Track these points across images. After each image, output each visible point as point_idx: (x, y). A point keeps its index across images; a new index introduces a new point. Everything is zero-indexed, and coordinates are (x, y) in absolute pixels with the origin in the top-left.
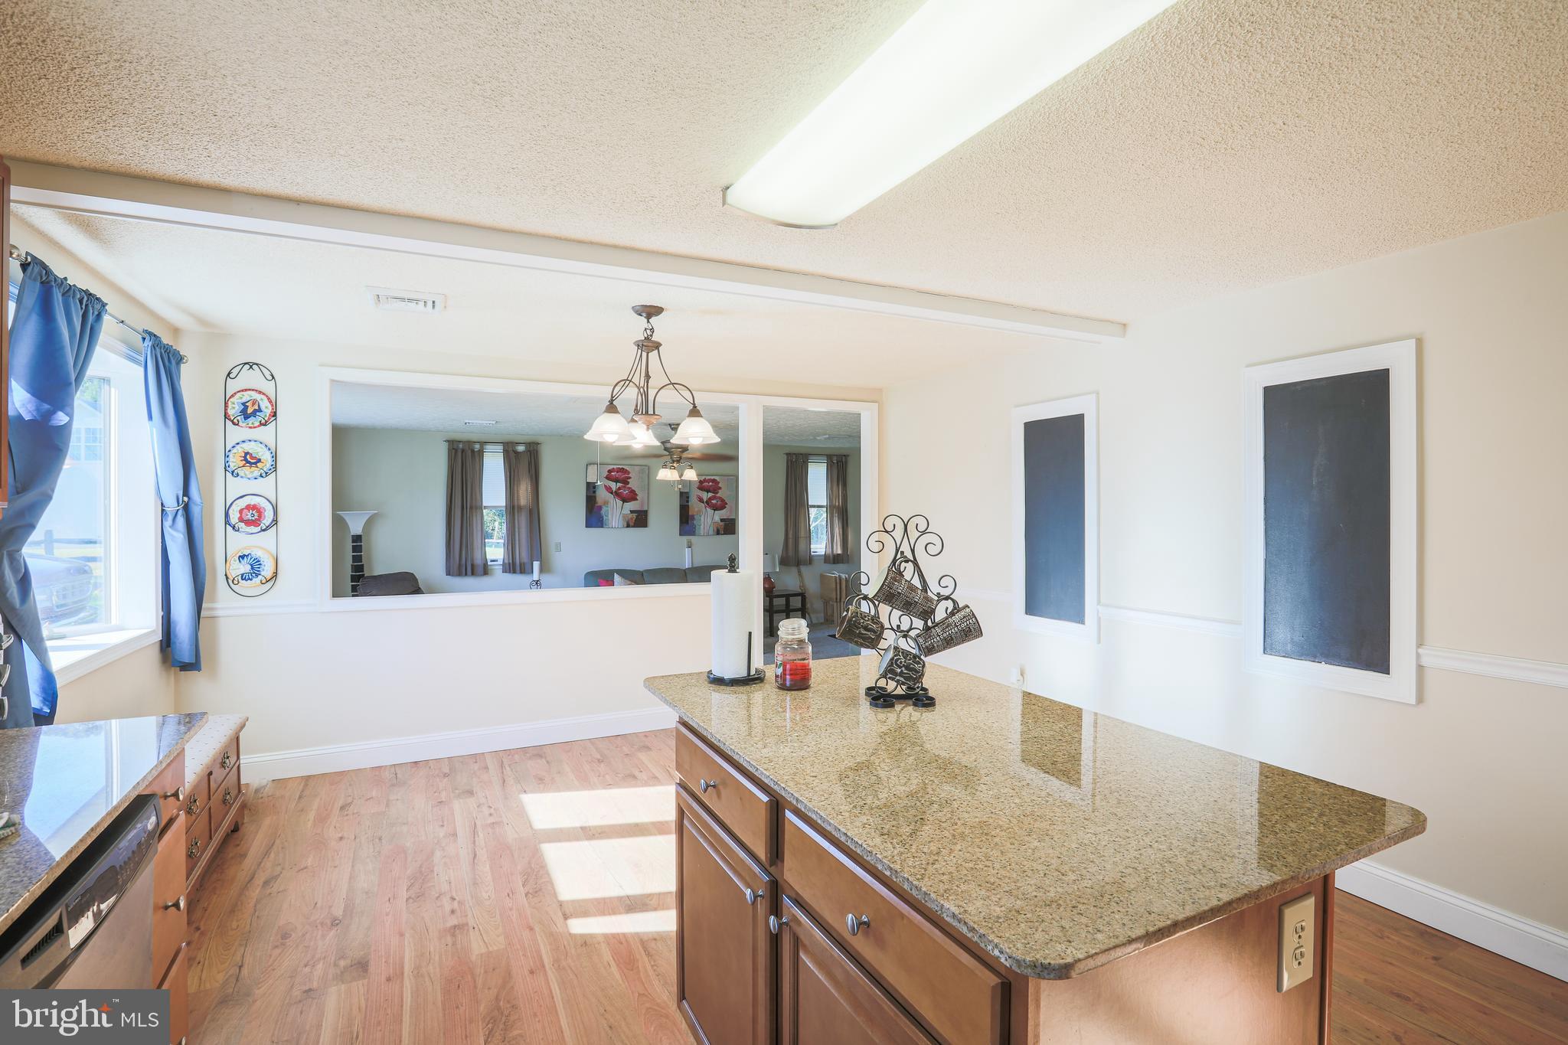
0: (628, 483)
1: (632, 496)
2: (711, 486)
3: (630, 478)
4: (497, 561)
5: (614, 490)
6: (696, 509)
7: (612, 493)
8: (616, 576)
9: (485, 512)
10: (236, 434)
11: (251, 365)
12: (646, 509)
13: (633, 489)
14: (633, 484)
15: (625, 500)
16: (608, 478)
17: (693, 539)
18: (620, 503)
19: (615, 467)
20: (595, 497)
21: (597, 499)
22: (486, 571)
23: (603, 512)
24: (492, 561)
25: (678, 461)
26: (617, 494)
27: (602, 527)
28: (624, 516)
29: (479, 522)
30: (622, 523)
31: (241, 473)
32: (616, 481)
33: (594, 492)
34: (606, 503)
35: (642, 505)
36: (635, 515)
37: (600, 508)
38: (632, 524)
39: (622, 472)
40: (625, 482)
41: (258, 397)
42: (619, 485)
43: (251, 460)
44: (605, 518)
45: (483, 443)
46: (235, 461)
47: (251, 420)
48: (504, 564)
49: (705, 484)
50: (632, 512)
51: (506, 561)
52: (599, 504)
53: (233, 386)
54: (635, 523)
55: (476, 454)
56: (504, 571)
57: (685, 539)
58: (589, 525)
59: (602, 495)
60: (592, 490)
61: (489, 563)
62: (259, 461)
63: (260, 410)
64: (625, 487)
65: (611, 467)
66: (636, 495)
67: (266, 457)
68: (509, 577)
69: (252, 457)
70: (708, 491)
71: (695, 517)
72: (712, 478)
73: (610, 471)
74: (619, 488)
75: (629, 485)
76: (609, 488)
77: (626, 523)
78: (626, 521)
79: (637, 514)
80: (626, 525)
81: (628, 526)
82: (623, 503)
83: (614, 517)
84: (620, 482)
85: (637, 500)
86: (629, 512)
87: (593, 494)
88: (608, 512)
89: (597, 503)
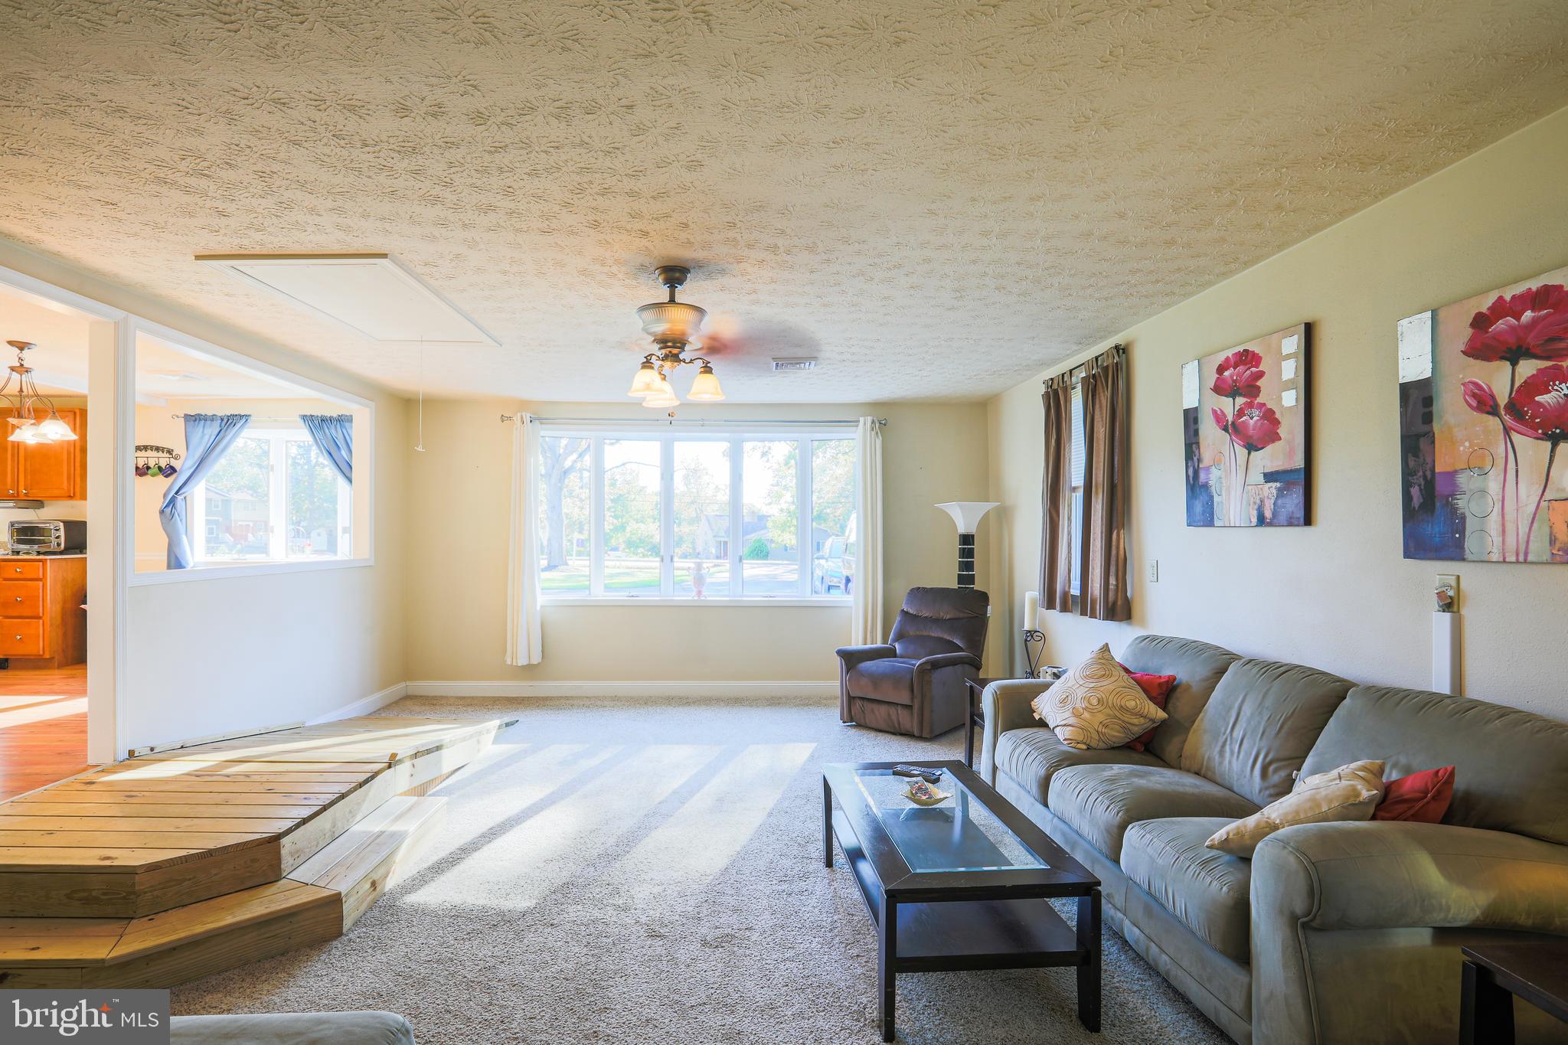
0: (1258, 392)
1: (1270, 431)
3: (1261, 374)
5: (1230, 418)
6: (1464, 447)
7: (1225, 429)
12: (1301, 464)
13: (1269, 406)
14: (1267, 392)
15: (1249, 444)
16: (1218, 389)
17: (1470, 577)
18: (1241, 452)
19: (1230, 353)
20: (1198, 445)
21: (1203, 449)
23: (1212, 482)
26: (1233, 428)
27: (1212, 523)
28: (1252, 494)
30: (1247, 512)
32: (1232, 391)
33: (1196, 432)
34: (1217, 459)
35: (1291, 453)
36: (1275, 491)
37: (1208, 475)
38: (1268, 514)
39: (1244, 363)
40: (1250, 389)
42: (1240, 401)
44: (1216, 498)
50: (1269, 477)
52: (1204, 465)
54: (1275, 513)
55: (1066, 393)
57: (1436, 573)
58: (1191, 520)
59: (1210, 432)
60: (1192, 427)
64: (1250, 405)
65: (1220, 358)
66: (1278, 423)
71: (1462, 479)
73: (1221, 369)
74: (1242, 412)
75: (1259, 400)
76: (1219, 412)
77: (1255, 513)
78: (1256, 507)
79: (1278, 485)
80: (1254, 520)
81: (1262, 521)
82: (1249, 454)
83: (1233, 493)
84: (1241, 395)
85: (1280, 439)
86: (1261, 479)
87: (1194, 440)
88: (1221, 483)
89: (1202, 461)
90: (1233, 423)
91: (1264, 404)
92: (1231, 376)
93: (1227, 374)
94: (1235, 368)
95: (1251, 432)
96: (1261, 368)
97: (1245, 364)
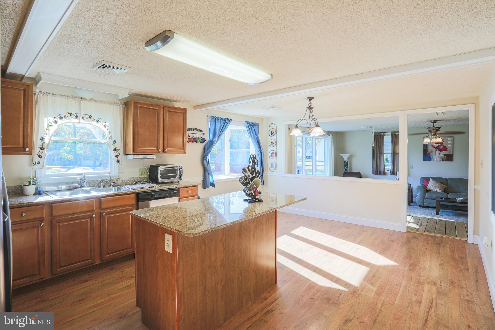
4: (389, 171)
5: (436, 147)
7: (434, 148)
8: (431, 180)
9: (384, 154)
10: (271, 138)
11: (273, 123)
12: (451, 154)
13: (445, 146)
15: (441, 150)
18: (438, 152)
21: (428, 150)
22: (384, 173)
23: (431, 155)
24: (387, 171)
25: (434, 135)
27: (431, 161)
28: (441, 157)
29: (383, 158)
30: (439, 159)
31: (271, 146)
33: (427, 148)
34: (432, 152)
35: (450, 152)
36: (446, 157)
37: (429, 153)
38: (444, 160)
41: (274, 130)
43: (272, 143)
44: (431, 157)
45: (384, 133)
46: (270, 143)
47: (272, 135)
48: (391, 172)
50: (444, 155)
51: (392, 171)
52: (429, 152)
53: (270, 128)
54: (446, 160)
55: (381, 136)
56: (391, 174)
58: (424, 160)
61: (386, 171)
62: (274, 143)
63: (274, 133)
67: (274, 142)
68: (392, 176)
69: (273, 143)
74: (438, 146)
76: (433, 145)
77: (442, 160)
81: (443, 160)
83: (436, 157)
85: (447, 150)
86: (443, 155)
87: (426, 149)
88: (433, 155)
89: (428, 152)
96: (444, 141)
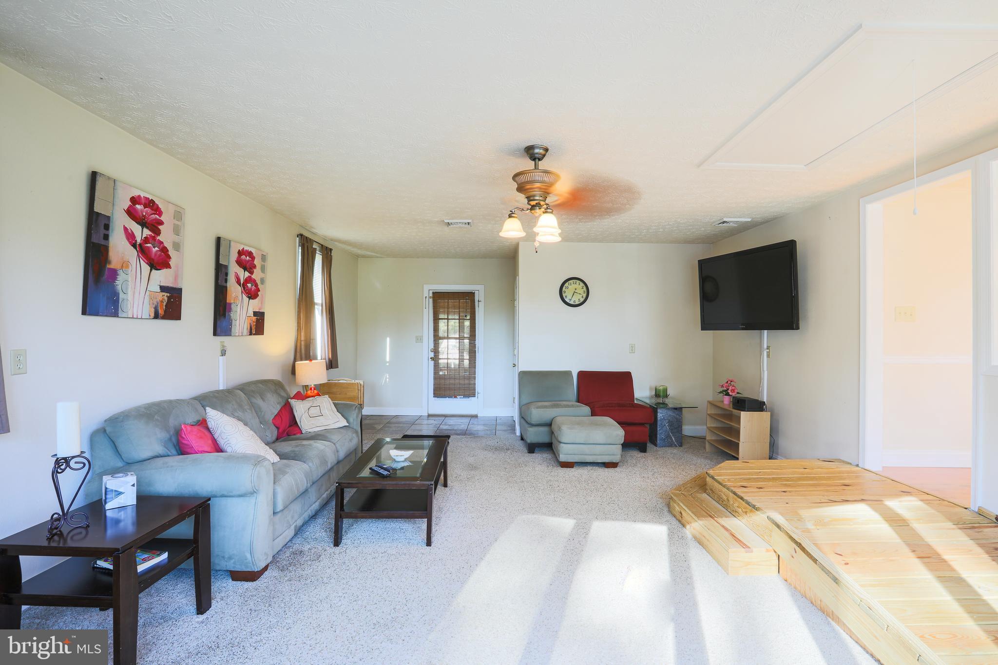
0: (157, 232)
1: (163, 260)
2: (249, 261)
3: (162, 223)
5: (139, 240)
6: (233, 295)
7: (134, 245)
12: (179, 285)
13: (166, 245)
14: (166, 236)
15: (152, 265)
16: (130, 214)
18: (146, 268)
19: (143, 195)
20: (106, 248)
21: (106, 253)
23: (119, 282)
26: (142, 250)
27: (115, 315)
28: (151, 297)
30: (148, 311)
32: (143, 222)
33: (106, 237)
34: (125, 265)
35: (176, 278)
36: (165, 296)
37: (114, 274)
38: (161, 312)
39: (149, 207)
40: (155, 227)
42: (147, 232)
44: (122, 296)
49: (243, 257)
50: (163, 289)
52: (112, 266)
54: (164, 312)
57: (218, 341)
58: (88, 308)
59: (119, 246)
60: (102, 231)
64: (153, 239)
65: (136, 193)
66: (169, 257)
70: (245, 269)
71: (232, 306)
72: (250, 249)
73: (133, 202)
74: (146, 240)
75: (159, 238)
76: (130, 231)
78: (154, 306)
79: (168, 295)
80: (153, 315)
81: (156, 316)
82: (151, 270)
83: (137, 295)
84: (147, 228)
85: (168, 266)
87: (103, 242)
88: (127, 285)
89: (110, 263)
90: (140, 245)
91: (162, 243)
92: (142, 212)
93: (138, 207)
94: (145, 208)
95: (153, 256)
96: (162, 218)
97: (153, 210)
